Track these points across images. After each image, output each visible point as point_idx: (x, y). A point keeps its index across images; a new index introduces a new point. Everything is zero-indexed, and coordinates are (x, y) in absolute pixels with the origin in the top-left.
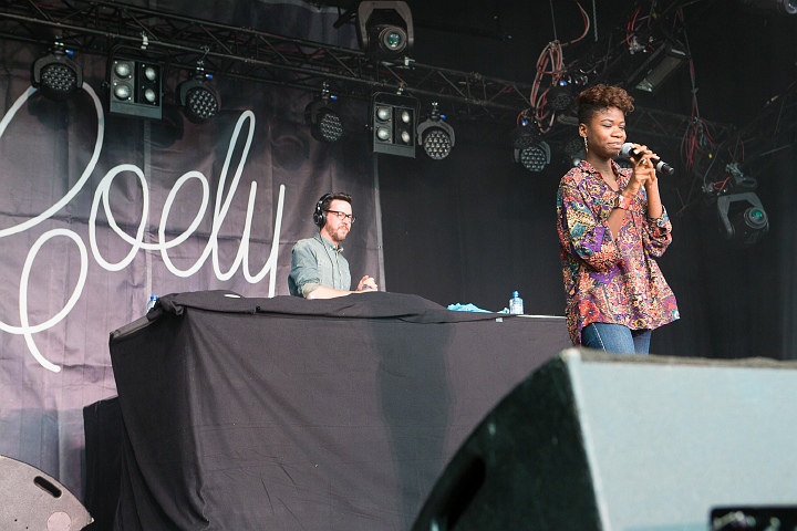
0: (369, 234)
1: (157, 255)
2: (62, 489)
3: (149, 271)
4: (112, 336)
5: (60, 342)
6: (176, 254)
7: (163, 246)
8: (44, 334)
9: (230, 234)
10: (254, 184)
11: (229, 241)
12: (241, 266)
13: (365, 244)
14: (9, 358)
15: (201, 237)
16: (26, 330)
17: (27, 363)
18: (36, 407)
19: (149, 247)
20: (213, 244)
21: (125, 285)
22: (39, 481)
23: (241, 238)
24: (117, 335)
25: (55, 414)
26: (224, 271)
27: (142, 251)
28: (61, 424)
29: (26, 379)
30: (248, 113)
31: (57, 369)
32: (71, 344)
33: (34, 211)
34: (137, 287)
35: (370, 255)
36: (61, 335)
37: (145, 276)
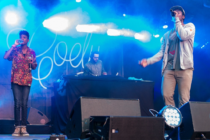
7: (70, 60)
8: (43, 80)
9: (86, 58)
16: (39, 79)
18: (41, 96)
19: (67, 60)
21: (61, 69)
24: (55, 82)
25: (45, 98)
31: (46, 88)
32: (49, 83)
34: (64, 70)
36: (47, 81)
37: (66, 67)
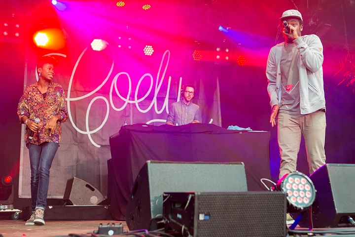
0: (215, 95)
1: (134, 105)
2: (95, 189)
3: (131, 111)
4: (110, 137)
5: (100, 137)
6: (141, 104)
7: (136, 101)
8: (94, 134)
9: (161, 96)
10: (170, 77)
11: (161, 100)
12: (165, 108)
13: (213, 99)
14: (83, 143)
15: (150, 98)
16: (88, 133)
17: (89, 145)
18: (92, 159)
19: (131, 102)
20: (155, 101)
22: (87, 186)
23: (165, 98)
24: (111, 137)
25: (98, 162)
26: (159, 110)
27: (129, 103)
28: (101, 166)
29: (89, 150)
30: (168, 51)
31: (99, 146)
32: (104, 138)
33: (90, 90)
34: (127, 117)
35: (215, 103)
36: (101, 134)
37: (130, 113)
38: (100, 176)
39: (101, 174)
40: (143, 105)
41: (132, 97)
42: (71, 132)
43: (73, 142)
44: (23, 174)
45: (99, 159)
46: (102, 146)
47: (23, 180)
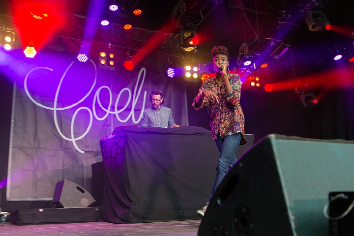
0: (183, 108)
1: (114, 115)
2: (85, 191)
3: (112, 121)
4: (101, 140)
5: (84, 144)
6: (120, 115)
7: (116, 112)
8: (79, 141)
9: (138, 108)
10: (146, 92)
11: (137, 111)
13: (182, 111)
14: (68, 149)
15: (128, 110)
16: (73, 140)
17: (74, 150)
20: (132, 112)
21: (104, 125)
22: (78, 188)
23: (141, 110)
26: (136, 120)
27: (110, 114)
28: (85, 170)
29: (73, 155)
30: (144, 69)
31: (83, 152)
32: (87, 144)
34: (108, 126)
35: (183, 115)
36: (84, 141)
37: (111, 122)
38: (83, 179)
39: (85, 178)
40: (122, 116)
41: (113, 108)
42: (57, 139)
43: (59, 148)
44: (11, 179)
45: (83, 164)
46: (86, 152)
47: (11, 184)
